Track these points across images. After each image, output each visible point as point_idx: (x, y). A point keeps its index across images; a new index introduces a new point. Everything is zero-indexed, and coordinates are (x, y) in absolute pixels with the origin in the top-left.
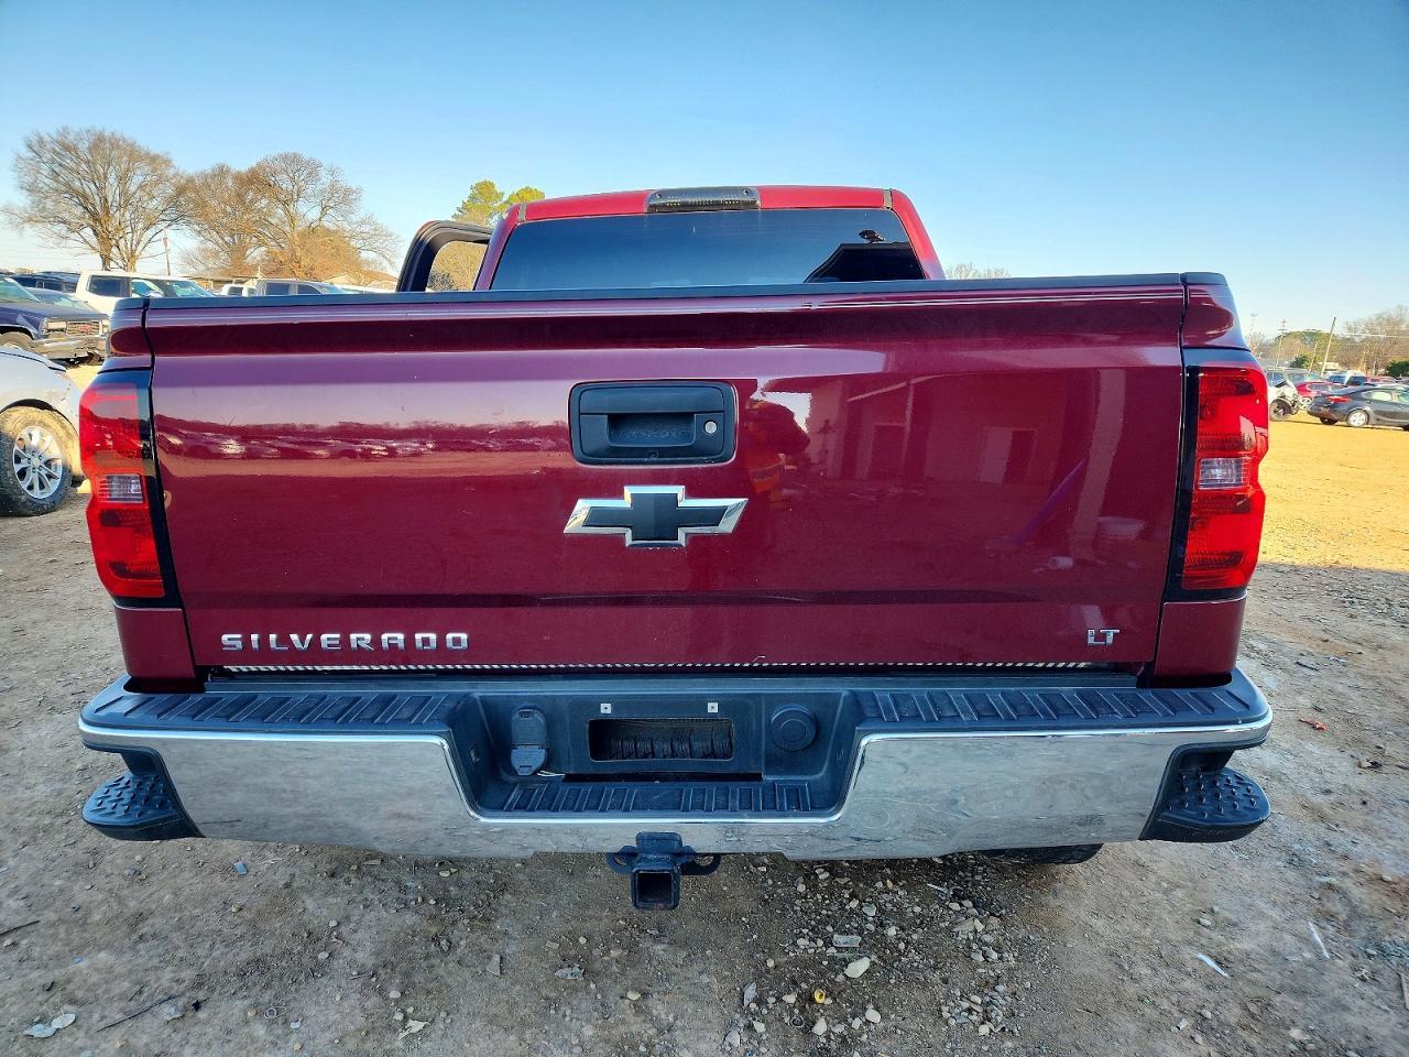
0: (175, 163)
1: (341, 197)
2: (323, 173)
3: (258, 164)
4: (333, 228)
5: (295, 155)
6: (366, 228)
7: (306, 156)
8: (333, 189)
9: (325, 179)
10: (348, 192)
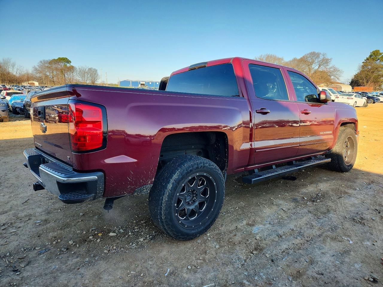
0: (284, 59)
1: (326, 61)
2: (321, 56)
3: (303, 57)
4: (321, 70)
5: (314, 52)
6: (332, 70)
7: (317, 52)
8: (323, 60)
9: (321, 57)
10: (327, 60)
